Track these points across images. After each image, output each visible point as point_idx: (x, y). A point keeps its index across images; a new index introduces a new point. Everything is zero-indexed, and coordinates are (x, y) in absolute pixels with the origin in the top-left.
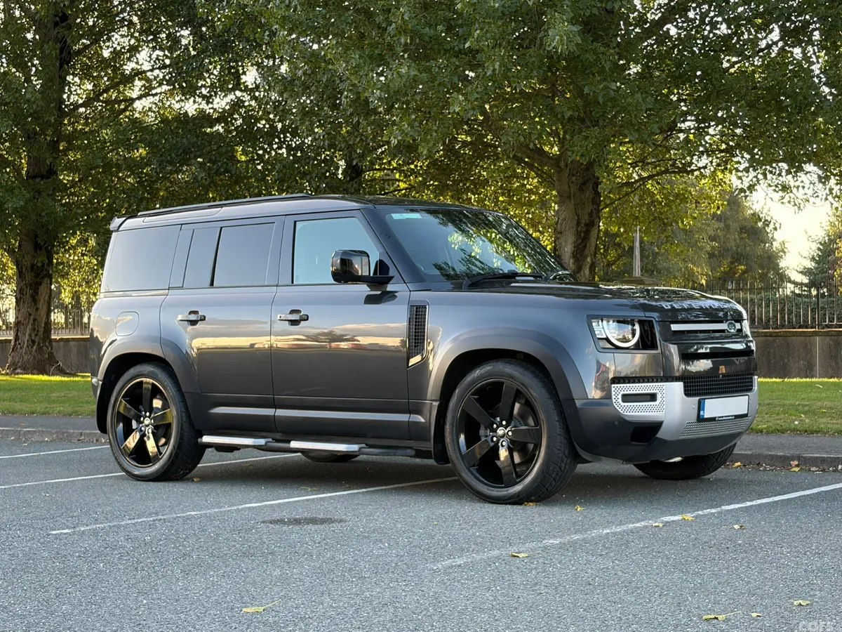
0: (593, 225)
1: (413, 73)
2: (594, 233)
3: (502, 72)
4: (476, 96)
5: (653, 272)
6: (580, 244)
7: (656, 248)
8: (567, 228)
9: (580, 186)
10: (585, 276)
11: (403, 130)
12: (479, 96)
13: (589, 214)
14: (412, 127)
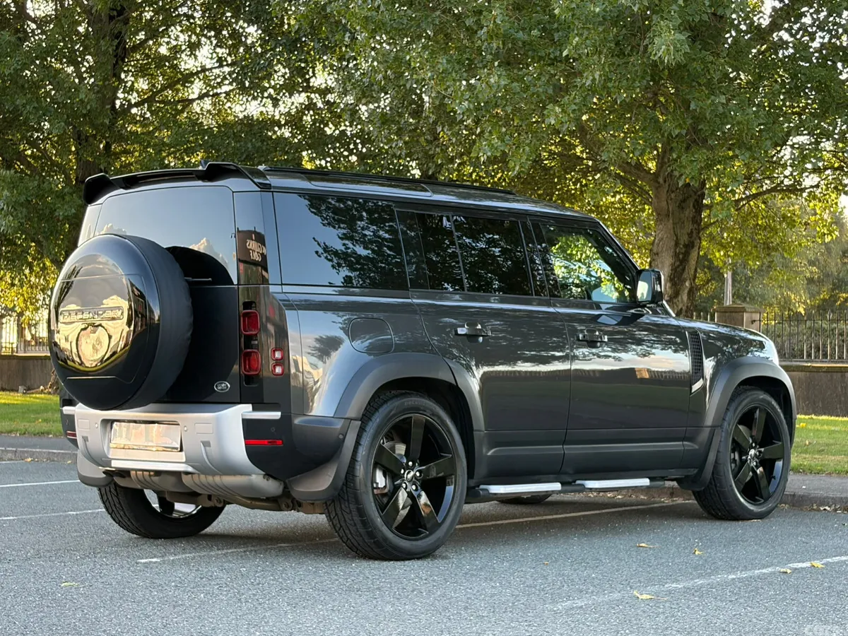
0: (693, 247)
1: (503, 83)
2: (694, 255)
3: (602, 82)
4: (574, 107)
5: (745, 298)
6: (678, 266)
7: (749, 272)
8: (664, 249)
9: (680, 204)
10: (682, 301)
11: (493, 145)
12: (576, 108)
13: (688, 234)
14: (503, 141)
